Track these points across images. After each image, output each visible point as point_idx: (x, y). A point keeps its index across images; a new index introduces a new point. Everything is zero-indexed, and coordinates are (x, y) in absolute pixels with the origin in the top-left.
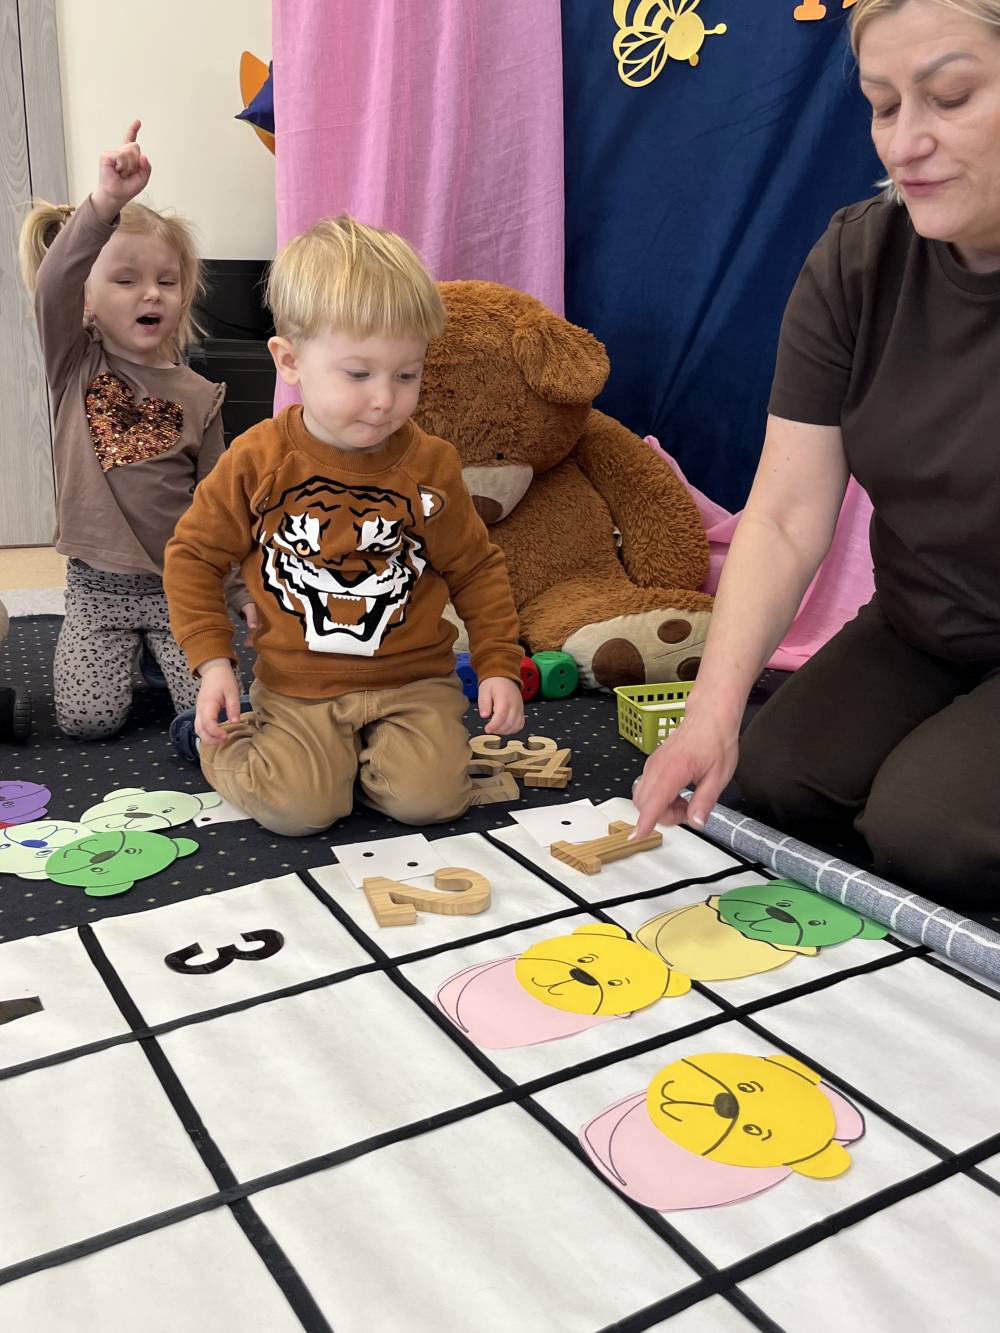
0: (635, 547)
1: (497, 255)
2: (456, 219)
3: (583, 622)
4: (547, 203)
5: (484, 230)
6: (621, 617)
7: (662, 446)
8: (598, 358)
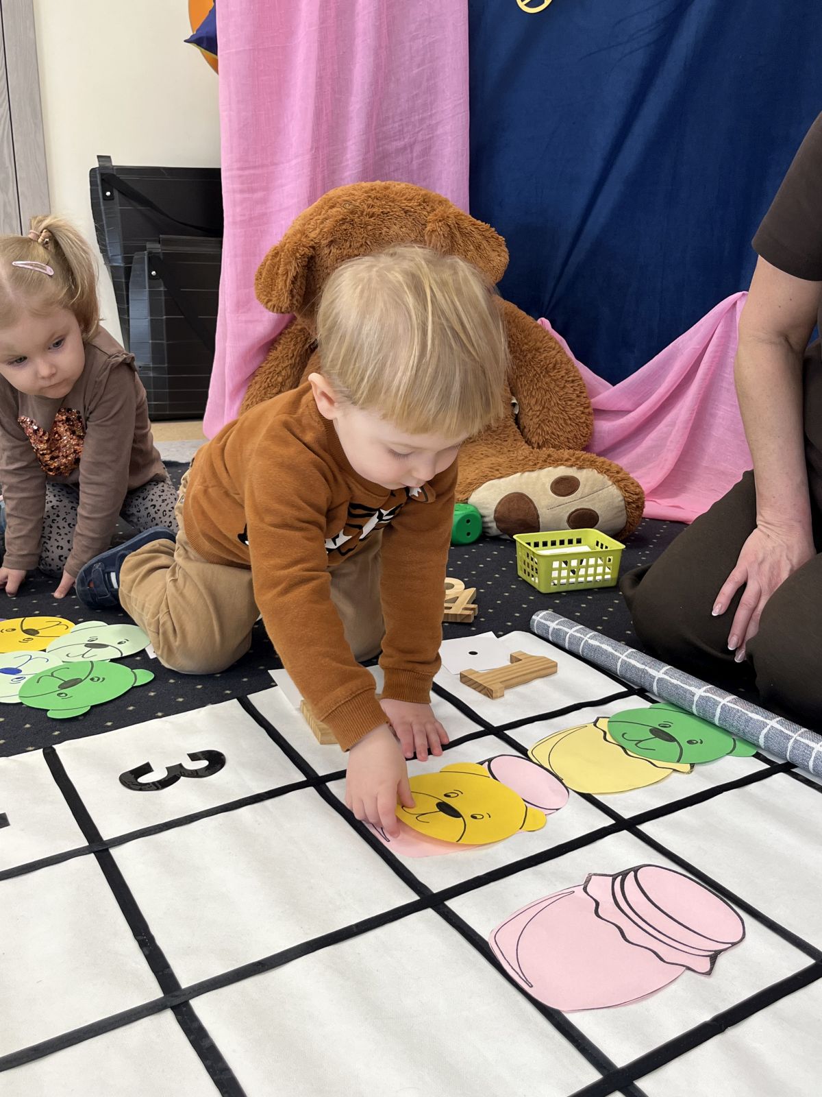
0: (529, 414)
1: (411, 162)
2: (375, 129)
3: (487, 478)
4: (453, 116)
5: (400, 139)
6: (519, 474)
7: (553, 327)
8: (499, 250)
